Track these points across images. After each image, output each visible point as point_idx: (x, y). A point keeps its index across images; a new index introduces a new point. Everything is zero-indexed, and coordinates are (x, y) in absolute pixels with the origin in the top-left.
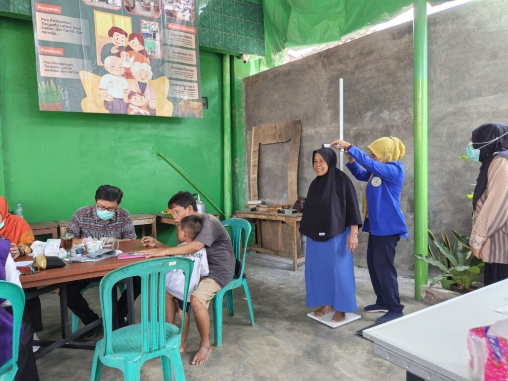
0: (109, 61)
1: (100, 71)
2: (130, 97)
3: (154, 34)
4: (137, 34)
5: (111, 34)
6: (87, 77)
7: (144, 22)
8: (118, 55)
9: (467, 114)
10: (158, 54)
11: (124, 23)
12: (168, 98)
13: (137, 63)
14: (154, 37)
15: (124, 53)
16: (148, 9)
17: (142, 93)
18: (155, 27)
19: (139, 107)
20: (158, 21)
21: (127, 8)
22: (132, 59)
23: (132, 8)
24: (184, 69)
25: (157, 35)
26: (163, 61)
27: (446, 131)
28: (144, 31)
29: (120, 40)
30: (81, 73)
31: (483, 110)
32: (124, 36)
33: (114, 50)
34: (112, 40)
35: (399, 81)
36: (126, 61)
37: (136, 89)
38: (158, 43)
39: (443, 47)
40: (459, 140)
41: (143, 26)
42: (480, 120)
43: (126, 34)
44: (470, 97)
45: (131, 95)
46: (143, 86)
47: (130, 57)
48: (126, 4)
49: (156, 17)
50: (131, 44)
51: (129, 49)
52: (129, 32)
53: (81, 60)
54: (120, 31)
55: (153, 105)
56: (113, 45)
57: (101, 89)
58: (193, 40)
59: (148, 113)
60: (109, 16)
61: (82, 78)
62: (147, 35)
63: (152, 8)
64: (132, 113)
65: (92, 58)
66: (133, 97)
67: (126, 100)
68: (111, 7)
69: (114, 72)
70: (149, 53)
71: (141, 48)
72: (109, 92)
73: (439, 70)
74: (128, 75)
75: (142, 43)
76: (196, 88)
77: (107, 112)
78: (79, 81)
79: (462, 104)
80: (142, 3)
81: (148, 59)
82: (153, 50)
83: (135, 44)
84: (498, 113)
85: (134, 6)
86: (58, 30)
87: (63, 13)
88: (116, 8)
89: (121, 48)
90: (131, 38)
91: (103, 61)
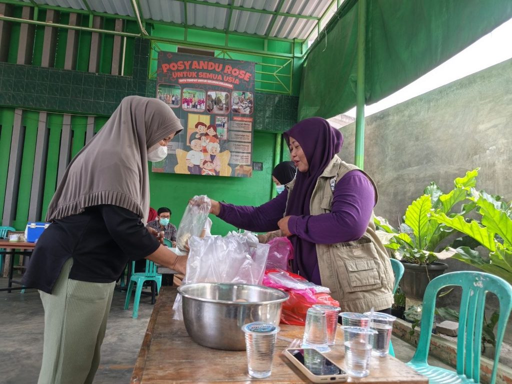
0: (193, 142)
1: (188, 149)
2: (204, 164)
3: (224, 124)
4: (213, 126)
5: (197, 126)
6: (179, 152)
7: (218, 117)
8: (200, 139)
9: (404, 180)
10: (225, 137)
11: (206, 119)
12: (229, 165)
13: (211, 143)
14: (224, 126)
15: (203, 137)
16: (221, 110)
17: (212, 162)
18: (225, 120)
19: (210, 170)
20: (227, 116)
21: (209, 110)
22: (208, 140)
23: (212, 110)
24: (242, 145)
25: (226, 125)
26: (228, 141)
27: (393, 191)
28: (217, 123)
29: (202, 129)
30: (177, 150)
31: (411, 177)
32: (204, 127)
33: (197, 136)
34: (197, 130)
35: (370, 154)
36: (205, 142)
37: (208, 159)
38: (225, 130)
39: (393, 131)
40: (399, 198)
41: (217, 120)
42: (410, 184)
43: (206, 126)
44: (405, 168)
45: (205, 162)
46: (213, 157)
48: (208, 108)
49: (226, 114)
50: (208, 131)
51: (207, 134)
52: (208, 124)
53: (177, 143)
54: (203, 124)
55: (218, 169)
56: (197, 133)
57: (187, 160)
58: (251, 126)
59: (214, 174)
60: (196, 116)
61: (177, 153)
62: (220, 125)
63: (224, 109)
64: (204, 174)
65: (184, 141)
66: (206, 164)
67: (201, 166)
68: (198, 111)
69: (196, 149)
70: (219, 137)
71: (214, 133)
72: (192, 161)
73: (390, 148)
74: (205, 150)
75: (215, 130)
76: (250, 158)
77: (189, 173)
78: (176, 155)
79: (400, 173)
80: (218, 106)
81: (218, 140)
82: (222, 134)
83: (211, 132)
84: (419, 179)
85: (213, 108)
88: (202, 111)
89: (202, 135)
90: (209, 128)
91: (190, 143)
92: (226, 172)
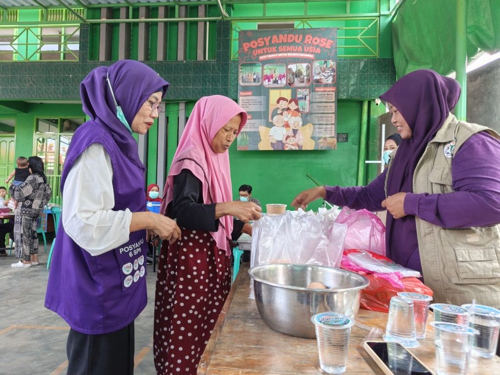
0: (275, 118)
1: (270, 125)
2: (286, 139)
3: (305, 97)
5: (278, 102)
6: (262, 129)
7: (300, 90)
8: (281, 114)
10: (307, 110)
11: (287, 94)
12: (312, 138)
13: (293, 118)
14: (305, 99)
15: (285, 112)
16: (303, 82)
17: (294, 136)
18: (307, 92)
19: (292, 145)
20: (308, 87)
21: (290, 84)
22: (290, 115)
24: (325, 117)
25: (308, 98)
26: (310, 113)
28: (299, 96)
29: (284, 105)
30: (260, 127)
32: (286, 102)
33: (279, 112)
34: (279, 106)
36: (287, 117)
37: (291, 133)
41: (298, 93)
43: (287, 100)
45: (288, 137)
46: (295, 131)
47: (289, 114)
48: (288, 82)
49: (307, 85)
50: (290, 106)
51: (288, 109)
53: (260, 120)
54: (284, 99)
55: (301, 143)
56: (279, 108)
57: (270, 136)
58: (334, 96)
59: (297, 149)
60: (278, 91)
62: (301, 98)
63: (305, 80)
64: (287, 149)
65: (267, 118)
66: (288, 139)
67: (284, 141)
68: (279, 86)
69: (278, 125)
70: (301, 110)
71: (296, 107)
72: (274, 137)
74: (287, 125)
75: (297, 104)
76: (333, 129)
77: (272, 149)
78: (259, 132)
81: (300, 114)
82: (304, 107)
83: (293, 106)
85: (294, 82)
86: (249, 104)
87: (253, 95)
88: (282, 86)
89: (284, 110)
90: (290, 102)
91: (272, 119)
92: (309, 146)
